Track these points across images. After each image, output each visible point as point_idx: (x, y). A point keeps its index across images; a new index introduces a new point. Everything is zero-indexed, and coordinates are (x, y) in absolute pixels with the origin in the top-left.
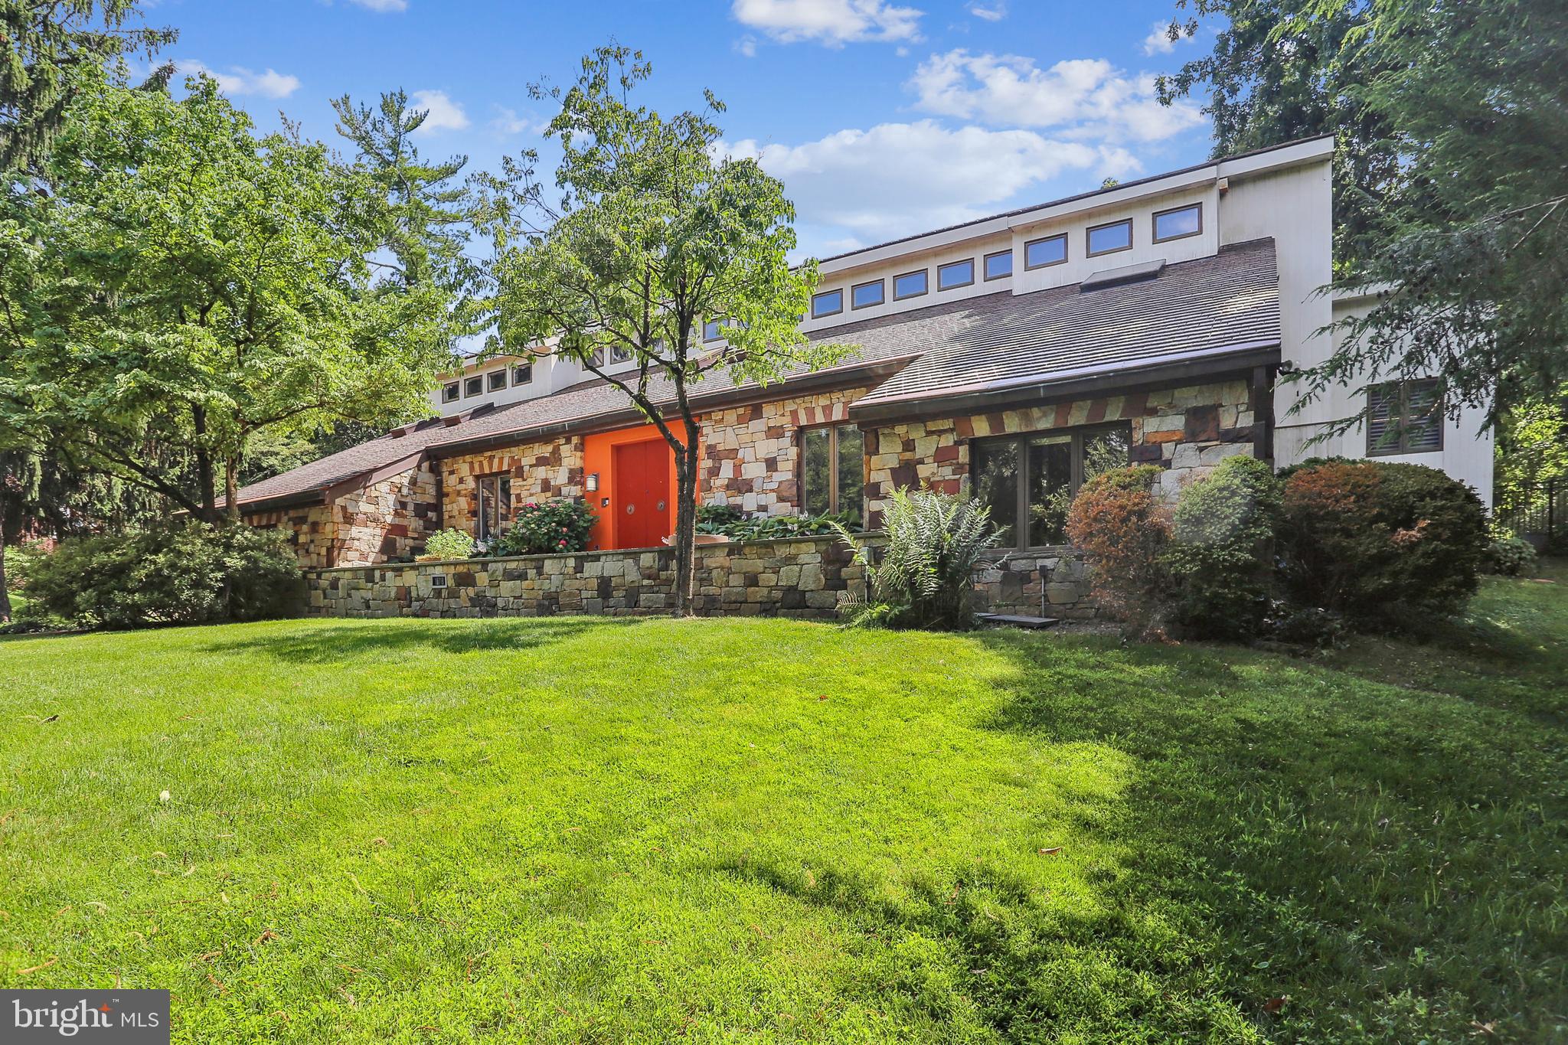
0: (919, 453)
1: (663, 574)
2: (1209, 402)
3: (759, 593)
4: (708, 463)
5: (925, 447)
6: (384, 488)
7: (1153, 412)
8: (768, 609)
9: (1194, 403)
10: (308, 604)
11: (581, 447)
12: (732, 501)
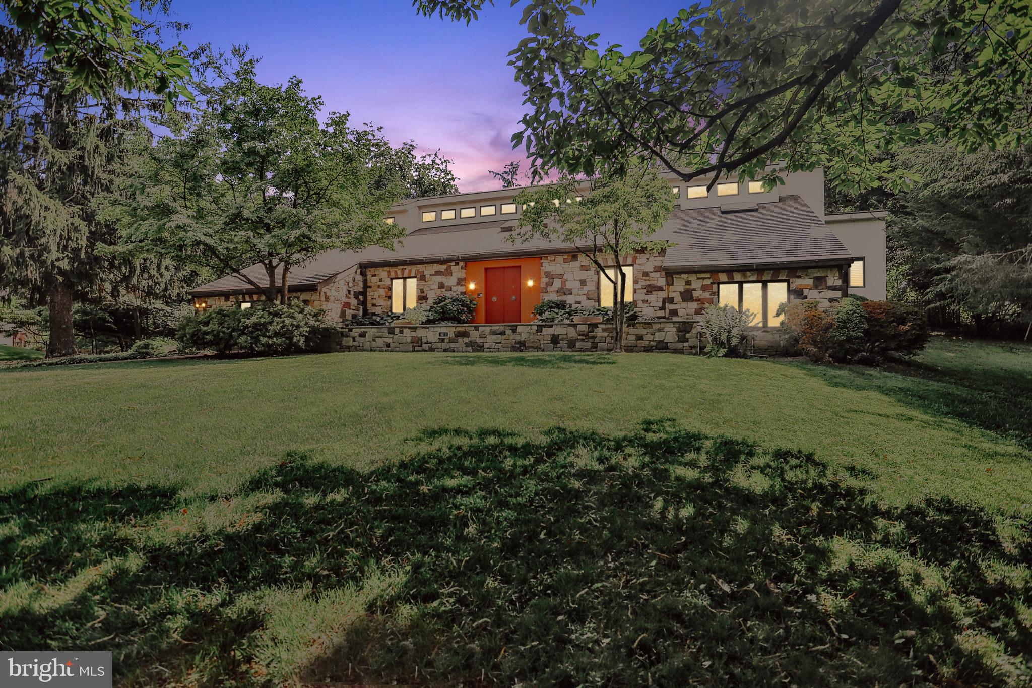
0: (694, 286)
1: (590, 334)
2: (823, 275)
3: (644, 343)
4: (546, 280)
5: (696, 284)
6: (342, 283)
7: (799, 277)
8: (648, 350)
9: (816, 275)
10: (340, 344)
11: (464, 268)
12: (560, 298)
